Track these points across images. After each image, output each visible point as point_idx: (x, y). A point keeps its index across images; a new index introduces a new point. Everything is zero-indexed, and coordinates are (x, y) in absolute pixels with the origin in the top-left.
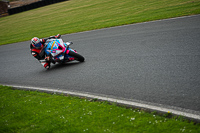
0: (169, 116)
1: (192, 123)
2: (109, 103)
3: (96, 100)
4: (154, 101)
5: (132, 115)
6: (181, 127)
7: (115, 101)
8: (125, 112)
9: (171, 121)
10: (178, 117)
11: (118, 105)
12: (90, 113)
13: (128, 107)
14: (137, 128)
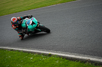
0: (50, 55)
1: (61, 58)
2: (19, 51)
3: (12, 50)
4: (42, 49)
5: (31, 56)
6: (56, 60)
7: (22, 50)
8: (27, 55)
9: (51, 58)
10: (54, 56)
11: (24, 52)
12: (10, 57)
13: (29, 52)
14: (34, 63)
